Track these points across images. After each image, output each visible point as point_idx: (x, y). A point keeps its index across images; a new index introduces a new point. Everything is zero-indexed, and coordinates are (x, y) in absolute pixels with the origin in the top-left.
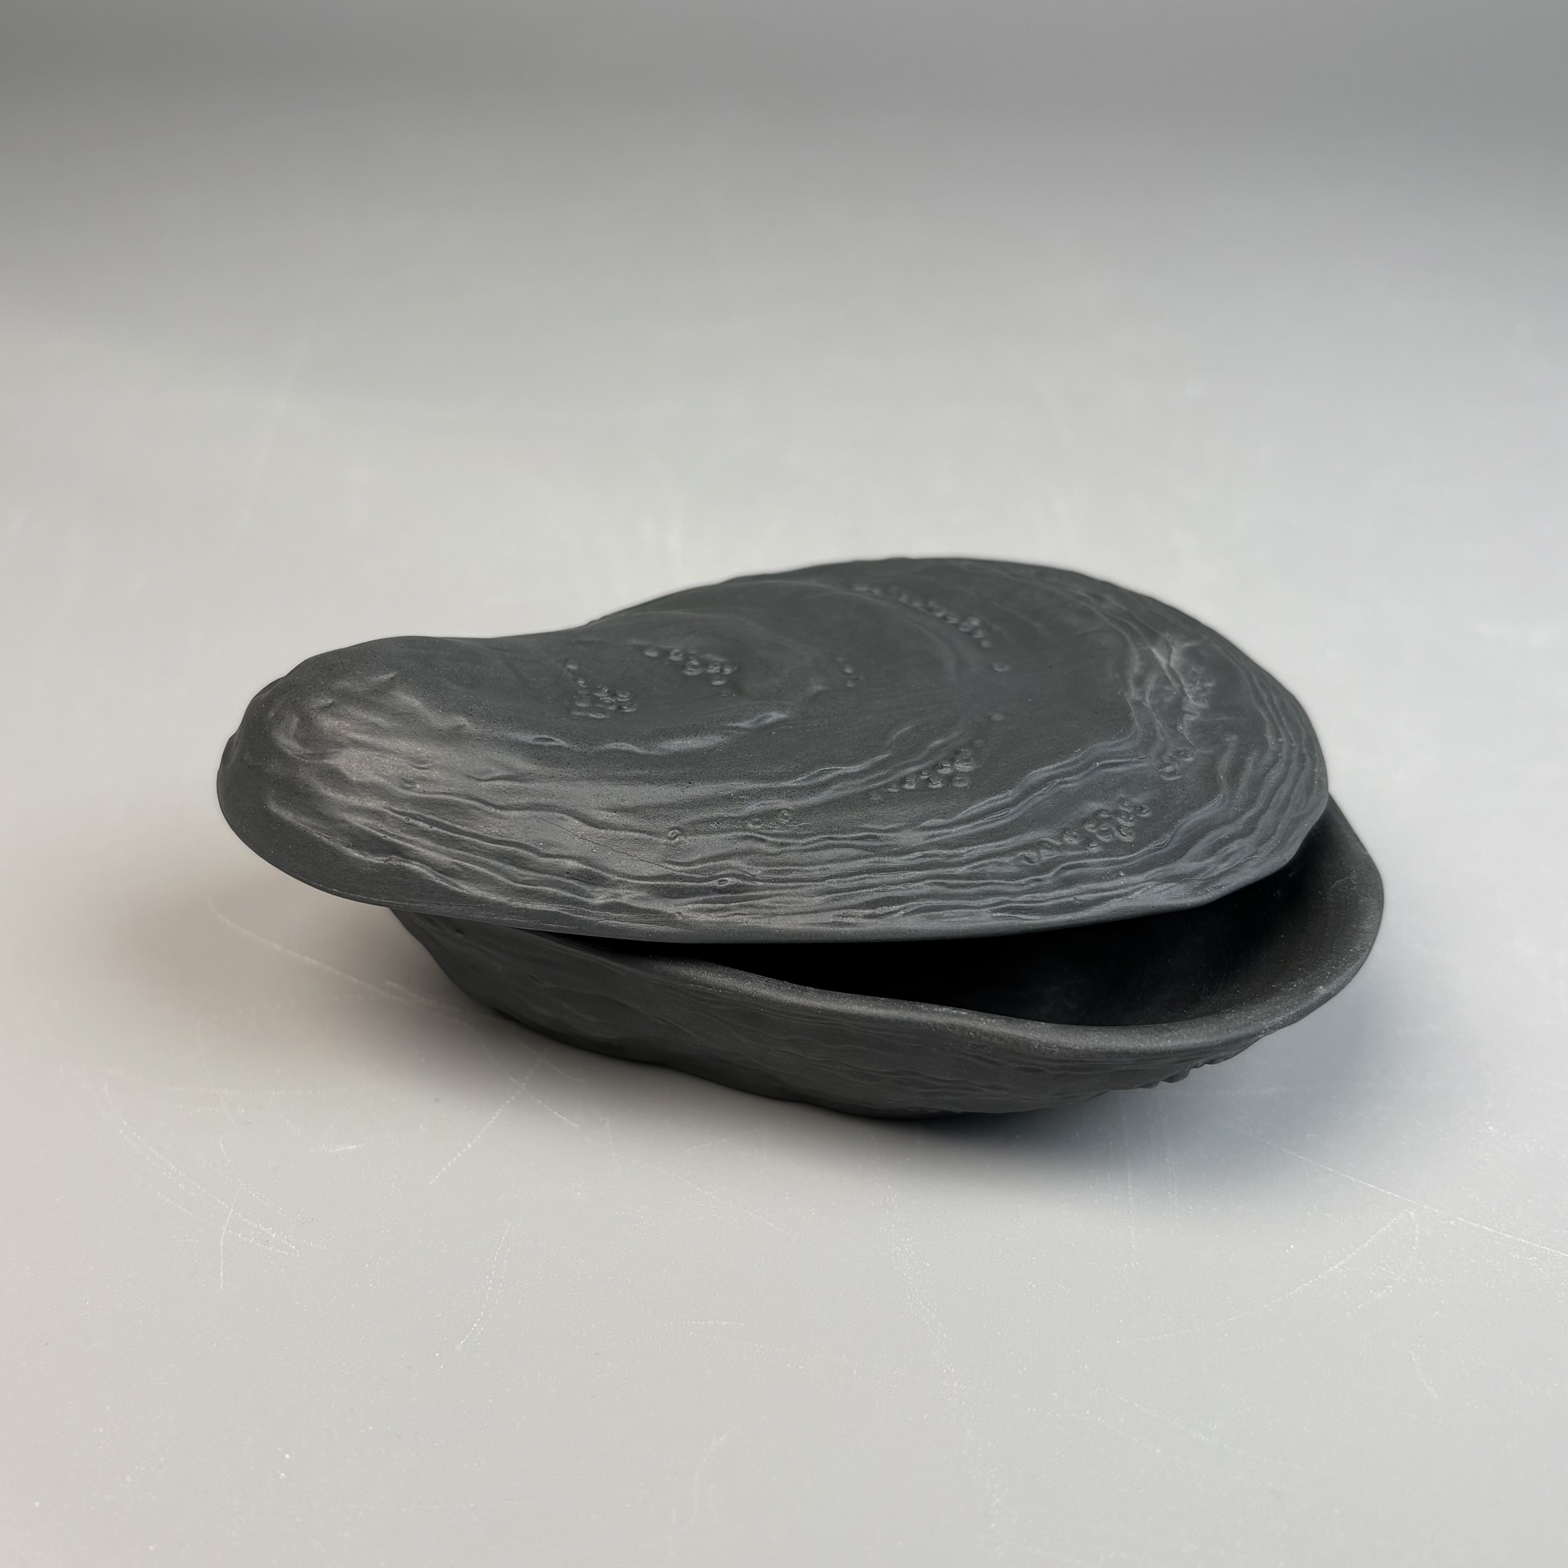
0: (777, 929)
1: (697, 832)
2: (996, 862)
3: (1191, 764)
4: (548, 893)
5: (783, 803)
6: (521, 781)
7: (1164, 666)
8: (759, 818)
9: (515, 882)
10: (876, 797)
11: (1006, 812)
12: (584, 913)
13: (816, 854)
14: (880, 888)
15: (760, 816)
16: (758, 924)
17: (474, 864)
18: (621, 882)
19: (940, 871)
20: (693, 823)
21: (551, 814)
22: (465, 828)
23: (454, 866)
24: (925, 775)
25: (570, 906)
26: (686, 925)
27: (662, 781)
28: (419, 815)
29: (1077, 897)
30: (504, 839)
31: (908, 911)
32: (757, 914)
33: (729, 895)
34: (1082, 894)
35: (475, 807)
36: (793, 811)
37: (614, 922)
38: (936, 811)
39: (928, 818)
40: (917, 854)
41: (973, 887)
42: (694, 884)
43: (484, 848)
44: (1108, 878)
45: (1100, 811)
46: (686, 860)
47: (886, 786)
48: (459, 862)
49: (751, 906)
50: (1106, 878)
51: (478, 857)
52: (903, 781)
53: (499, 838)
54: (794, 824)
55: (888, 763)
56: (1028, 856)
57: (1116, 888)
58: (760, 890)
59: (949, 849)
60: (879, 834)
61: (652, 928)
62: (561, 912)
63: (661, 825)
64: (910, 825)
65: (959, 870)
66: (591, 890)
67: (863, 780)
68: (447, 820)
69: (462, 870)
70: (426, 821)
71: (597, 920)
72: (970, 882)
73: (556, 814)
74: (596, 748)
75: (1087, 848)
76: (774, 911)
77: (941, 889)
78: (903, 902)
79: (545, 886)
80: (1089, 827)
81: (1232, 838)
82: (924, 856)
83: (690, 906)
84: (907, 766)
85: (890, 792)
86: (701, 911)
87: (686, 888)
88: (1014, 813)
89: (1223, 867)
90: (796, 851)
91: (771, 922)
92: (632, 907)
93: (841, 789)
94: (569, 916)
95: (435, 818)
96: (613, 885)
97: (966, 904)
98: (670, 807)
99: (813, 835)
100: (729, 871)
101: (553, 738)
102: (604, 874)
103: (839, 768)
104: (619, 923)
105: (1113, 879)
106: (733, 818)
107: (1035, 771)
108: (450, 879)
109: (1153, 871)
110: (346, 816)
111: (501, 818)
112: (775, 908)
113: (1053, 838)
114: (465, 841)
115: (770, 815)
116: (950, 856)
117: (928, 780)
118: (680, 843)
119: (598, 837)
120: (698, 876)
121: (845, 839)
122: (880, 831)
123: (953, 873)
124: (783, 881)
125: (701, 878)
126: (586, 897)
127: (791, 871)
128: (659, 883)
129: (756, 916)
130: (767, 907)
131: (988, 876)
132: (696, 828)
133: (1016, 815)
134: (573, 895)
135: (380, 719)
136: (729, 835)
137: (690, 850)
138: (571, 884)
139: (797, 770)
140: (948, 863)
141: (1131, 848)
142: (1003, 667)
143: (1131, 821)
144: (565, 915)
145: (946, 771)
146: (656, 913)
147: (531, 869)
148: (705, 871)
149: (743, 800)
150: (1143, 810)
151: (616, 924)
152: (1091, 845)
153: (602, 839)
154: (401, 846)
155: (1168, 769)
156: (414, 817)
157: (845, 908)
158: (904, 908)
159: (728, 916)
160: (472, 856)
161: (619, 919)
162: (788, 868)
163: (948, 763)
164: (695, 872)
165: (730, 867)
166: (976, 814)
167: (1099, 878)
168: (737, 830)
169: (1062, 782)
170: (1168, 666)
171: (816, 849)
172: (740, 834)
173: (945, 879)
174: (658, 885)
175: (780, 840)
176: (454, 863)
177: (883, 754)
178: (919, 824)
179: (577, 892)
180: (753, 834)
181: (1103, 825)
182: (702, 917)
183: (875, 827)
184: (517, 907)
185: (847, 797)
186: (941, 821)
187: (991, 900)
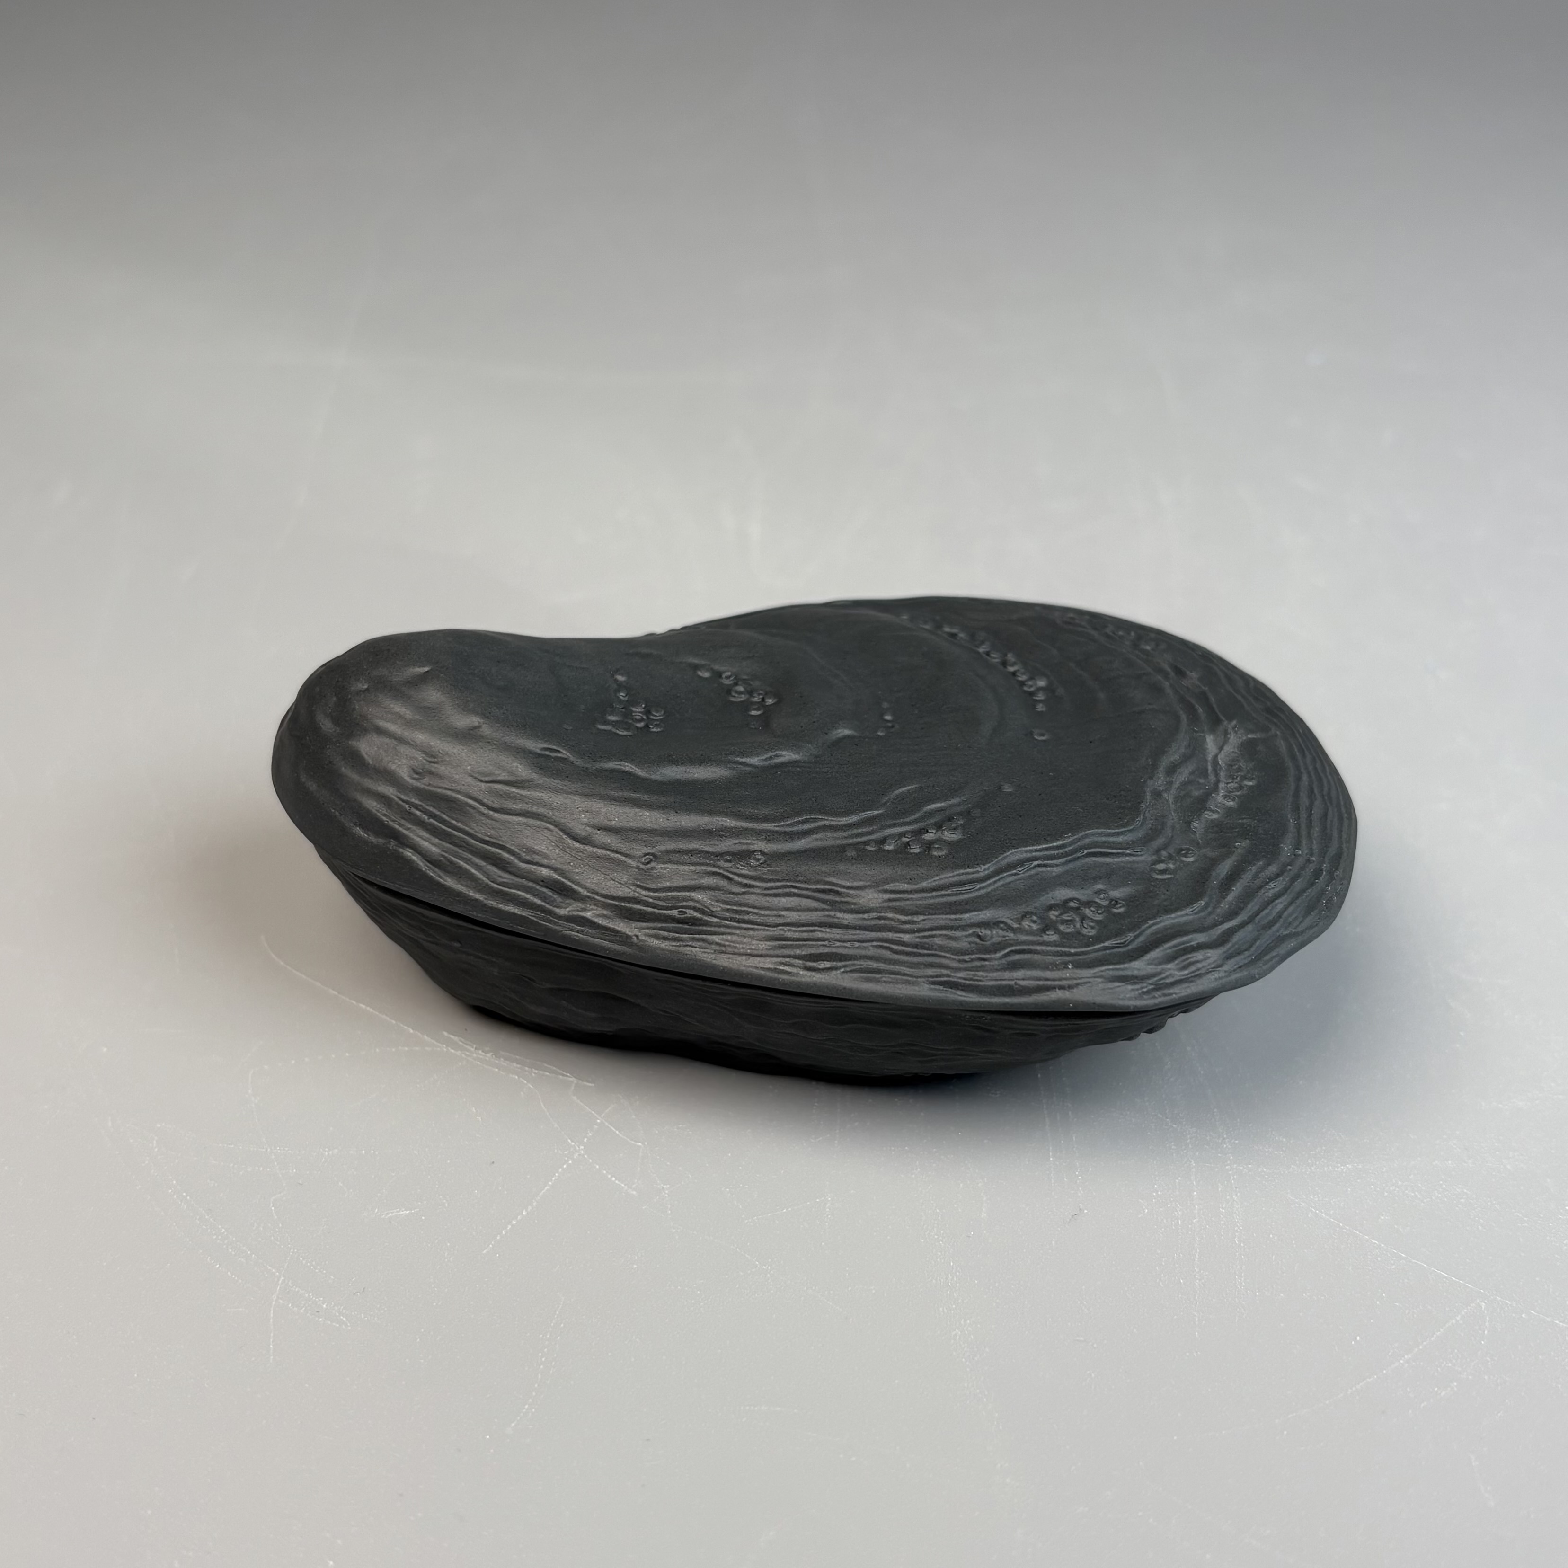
0: (722, 966)
1: (670, 861)
2: (946, 935)
3: (1188, 863)
4: (521, 897)
5: (760, 845)
6: (518, 787)
7: (1210, 757)
8: (732, 856)
9: (492, 882)
10: (851, 853)
11: (971, 887)
12: (550, 922)
13: (776, 900)
14: (826, 943)
15: (733, 854)
16: (705, 959)
17: (460, 860)
18: (589, 897)
19: (891, 935)
20: (668, 852)
21: (538, 823)
22: (459, 825)
23: (442, 859)
24: (907, 837)
25: (539, 913)
26: (641, 948)
27: (650, 806)
28: (421, 806)
29: (1018, 982)
30: (492, 840)
31: (848, 969)
32: (707, 948)
33: (686, 926)
34: (1023, 979)
35: (470, 806)
36: (767, 854)
37: (576, 934)
38: (903, 876)
39: (894, 880)
40: (874, 915)
41: (918, 956)
42: (656, 910)
43: (472, 846)
44: (1055, 968)
45: (1071, 900)
46: (653, 886)
47: (866, 843)
48: (446, 855)
49: (703, 940)
50: (1052, 968)
51: (464, 853)
52: (883, 841)
53: (487, 838)
54: (763, 867)
55: (877, 820)
56: (980, 934)
57: (1060, 980)
58: (715, 926)
59: (905, 915)
60: (843, 890)
61: (609, 946)
62: (530, 917)
63: (639, 850)
64: (874, 886)
65: (906, 937)
66: (561, 900)
67: (845, 834)
68: (444, 813)
69: (448, 863)
70: (425, 812)
71: (562, 929)
72: (915, 950)
73: (544, 824)
74: (598, 765)
75: (1043, 935)
76: (723, 949)
77: (887, 954)
78: (846, 960)
79: (519, 890)
80: (1053, 914)
81: (1200, 947)
82: (880, 918)
83: (647, 931)
84: (894, 825)
85: (866, 850)
86: (657, 937)
87: (646, 913)
88: (980, 889)
89: (1180, 975)
90: (759, 894)
91: (718, 958)
92: (595, 923)
93: (821, 839)
94: (536, 921)
95: (435, 811)
96: (582, 900)
97: (906, 972)
98: (652, 832)
99: (778, 881)
100: (691, 903)
101: (561, 750)
102: (574, 886)
103: (826, 818)
104: (581, 936)
105: (1059, 970)
106: (707, 852)
107: (1016, 850)
108: (436, 870)
109: (1103, 968)
110: (359, 797)
111: (492, 819)
112: (724, 946)
113: (1011, 920)
114: (455, 836)
115: (744, 855)
116: (905, 923)
117: (908, 844)
118: (653, 868)
119: (578, 852)
120: (661, 903)
121: (807, 889)
122: (844, 887)
123: (902, 940)
124: (739, 921)
125: (663, 906)
126: (554, 907)
127: (748, 913)
128: (623, 904)
129: (706, 950)
130: (717, 944)
131: (935, 947)
132: (668, 857)
133: (982, 892)
134: (543, 904)
135: (404, 709)
136: (699, 868)
137: (659, 877)
138: (544, 892)
139: (784, 814)
140: (899, 929)
141: (1089, 941)
142: (1043, 735)
143: (1099, 914)
144: (533, 920)
145: (928, 837)
146: (616, 932)
147: (510, 873)
148: (669, 900)
149: (721, 836)
150: (1117, 904)
151: (577, 936)
152: (1047, 933)
153: (581, 854)
154: (399, 831)
155: (1161, 866)
156: (417, 807)
157: (789, 956)
158: (845, 966)
159: (680, 946)
160: (460, 851)
161: (581, 932)
162: (746, 909)
163: (933, 829)
164: (659, 899)
165: (692, 900)
166: (942, 885)
167: (1046, 967)
168: (707, 865)
169: (1041, 864)
170: (1215, 757)
171: (776, 895)
172: (710, 869)
173: (892, 943)
174: (622, 906)
175: (745, 881)
176: (443, 856)
177: (876, 810)
178: (882, 886)
179: (547, 901)
180: (721, 871)
181: (1068, 915)
182: (655, 942)
183: (840, 882)
184: (491, 906)
185: (824, 849)
186: (906, 887)
187: (930, 972)
